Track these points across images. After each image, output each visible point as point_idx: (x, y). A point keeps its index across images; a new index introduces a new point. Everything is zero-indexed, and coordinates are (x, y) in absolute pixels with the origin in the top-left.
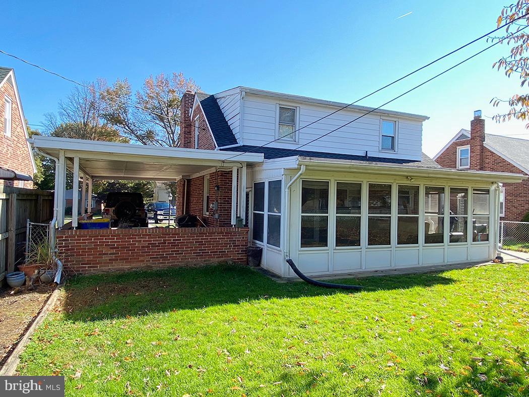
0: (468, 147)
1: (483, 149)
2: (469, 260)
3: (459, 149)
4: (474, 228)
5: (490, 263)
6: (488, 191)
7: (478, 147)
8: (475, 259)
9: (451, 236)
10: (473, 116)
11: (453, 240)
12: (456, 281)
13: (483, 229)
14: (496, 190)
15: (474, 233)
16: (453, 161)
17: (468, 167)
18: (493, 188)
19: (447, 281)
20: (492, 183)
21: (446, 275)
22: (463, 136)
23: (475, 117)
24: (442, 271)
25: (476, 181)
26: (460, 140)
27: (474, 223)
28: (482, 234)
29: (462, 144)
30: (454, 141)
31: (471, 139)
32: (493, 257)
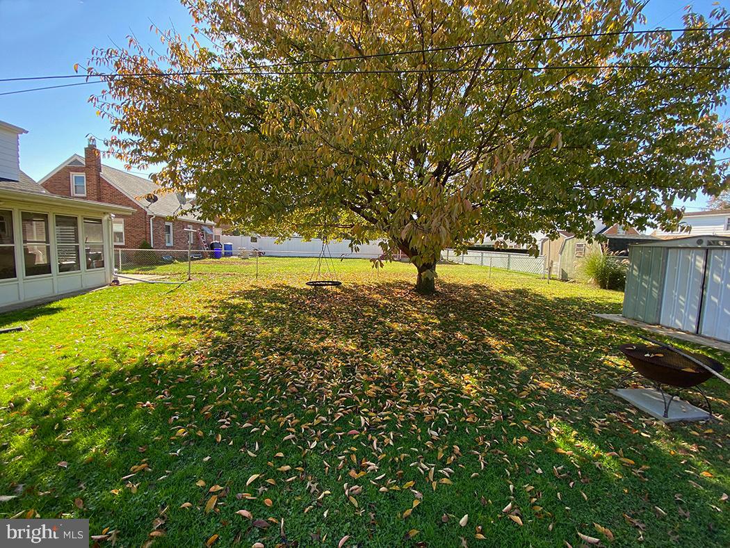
0: (83, 175)
1: (99, 179)
2: (84, 287)
3: (73, 175)
4: (88, 256)
5: (107, 287)
6: (100, 221)
7: (95, 177)
8: (90, 285)
9: (60, 266)
10: (87, 144)
11: (63, 269)
12: (65, 308)
13: (98, 257)
14: (108, 220)
15: (87, 260)
16: (66, 187)
17: (85, 195)
18: (105, 218)
19: (53, 311)
20: (104, 213)
21: (54, 305)
22: (76, 162)
23: (89, 145)
24: (51, 302)
25: (86, 211)
26: (73, 166)
27: (88, 251)
28: (96, 261)
29: (77, 170)
30: (65, 165)
31: (86, 167)
32: (110, 281)
